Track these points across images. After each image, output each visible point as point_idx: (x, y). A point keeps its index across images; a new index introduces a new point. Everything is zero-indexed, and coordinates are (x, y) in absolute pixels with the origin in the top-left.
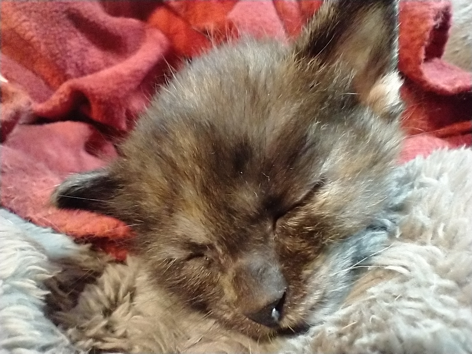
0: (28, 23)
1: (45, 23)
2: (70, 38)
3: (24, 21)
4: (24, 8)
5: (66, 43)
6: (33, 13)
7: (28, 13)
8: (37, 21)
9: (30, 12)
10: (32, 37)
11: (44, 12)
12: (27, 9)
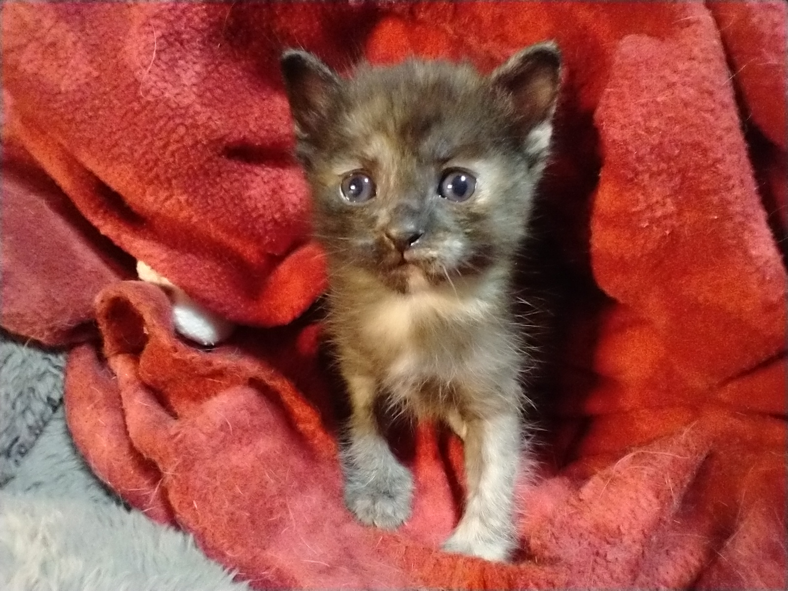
0: (173, 201)
1: (199, 188)
2: (247, 188)
3: (167, 199)
4: (157, 177)
5: (243, 200)
6: (174, 182)
7: (166, 186)
8: (186, 191)
9: (169, 180)
10: (191, 217)
11: (190, 172)
12: (162, 178)
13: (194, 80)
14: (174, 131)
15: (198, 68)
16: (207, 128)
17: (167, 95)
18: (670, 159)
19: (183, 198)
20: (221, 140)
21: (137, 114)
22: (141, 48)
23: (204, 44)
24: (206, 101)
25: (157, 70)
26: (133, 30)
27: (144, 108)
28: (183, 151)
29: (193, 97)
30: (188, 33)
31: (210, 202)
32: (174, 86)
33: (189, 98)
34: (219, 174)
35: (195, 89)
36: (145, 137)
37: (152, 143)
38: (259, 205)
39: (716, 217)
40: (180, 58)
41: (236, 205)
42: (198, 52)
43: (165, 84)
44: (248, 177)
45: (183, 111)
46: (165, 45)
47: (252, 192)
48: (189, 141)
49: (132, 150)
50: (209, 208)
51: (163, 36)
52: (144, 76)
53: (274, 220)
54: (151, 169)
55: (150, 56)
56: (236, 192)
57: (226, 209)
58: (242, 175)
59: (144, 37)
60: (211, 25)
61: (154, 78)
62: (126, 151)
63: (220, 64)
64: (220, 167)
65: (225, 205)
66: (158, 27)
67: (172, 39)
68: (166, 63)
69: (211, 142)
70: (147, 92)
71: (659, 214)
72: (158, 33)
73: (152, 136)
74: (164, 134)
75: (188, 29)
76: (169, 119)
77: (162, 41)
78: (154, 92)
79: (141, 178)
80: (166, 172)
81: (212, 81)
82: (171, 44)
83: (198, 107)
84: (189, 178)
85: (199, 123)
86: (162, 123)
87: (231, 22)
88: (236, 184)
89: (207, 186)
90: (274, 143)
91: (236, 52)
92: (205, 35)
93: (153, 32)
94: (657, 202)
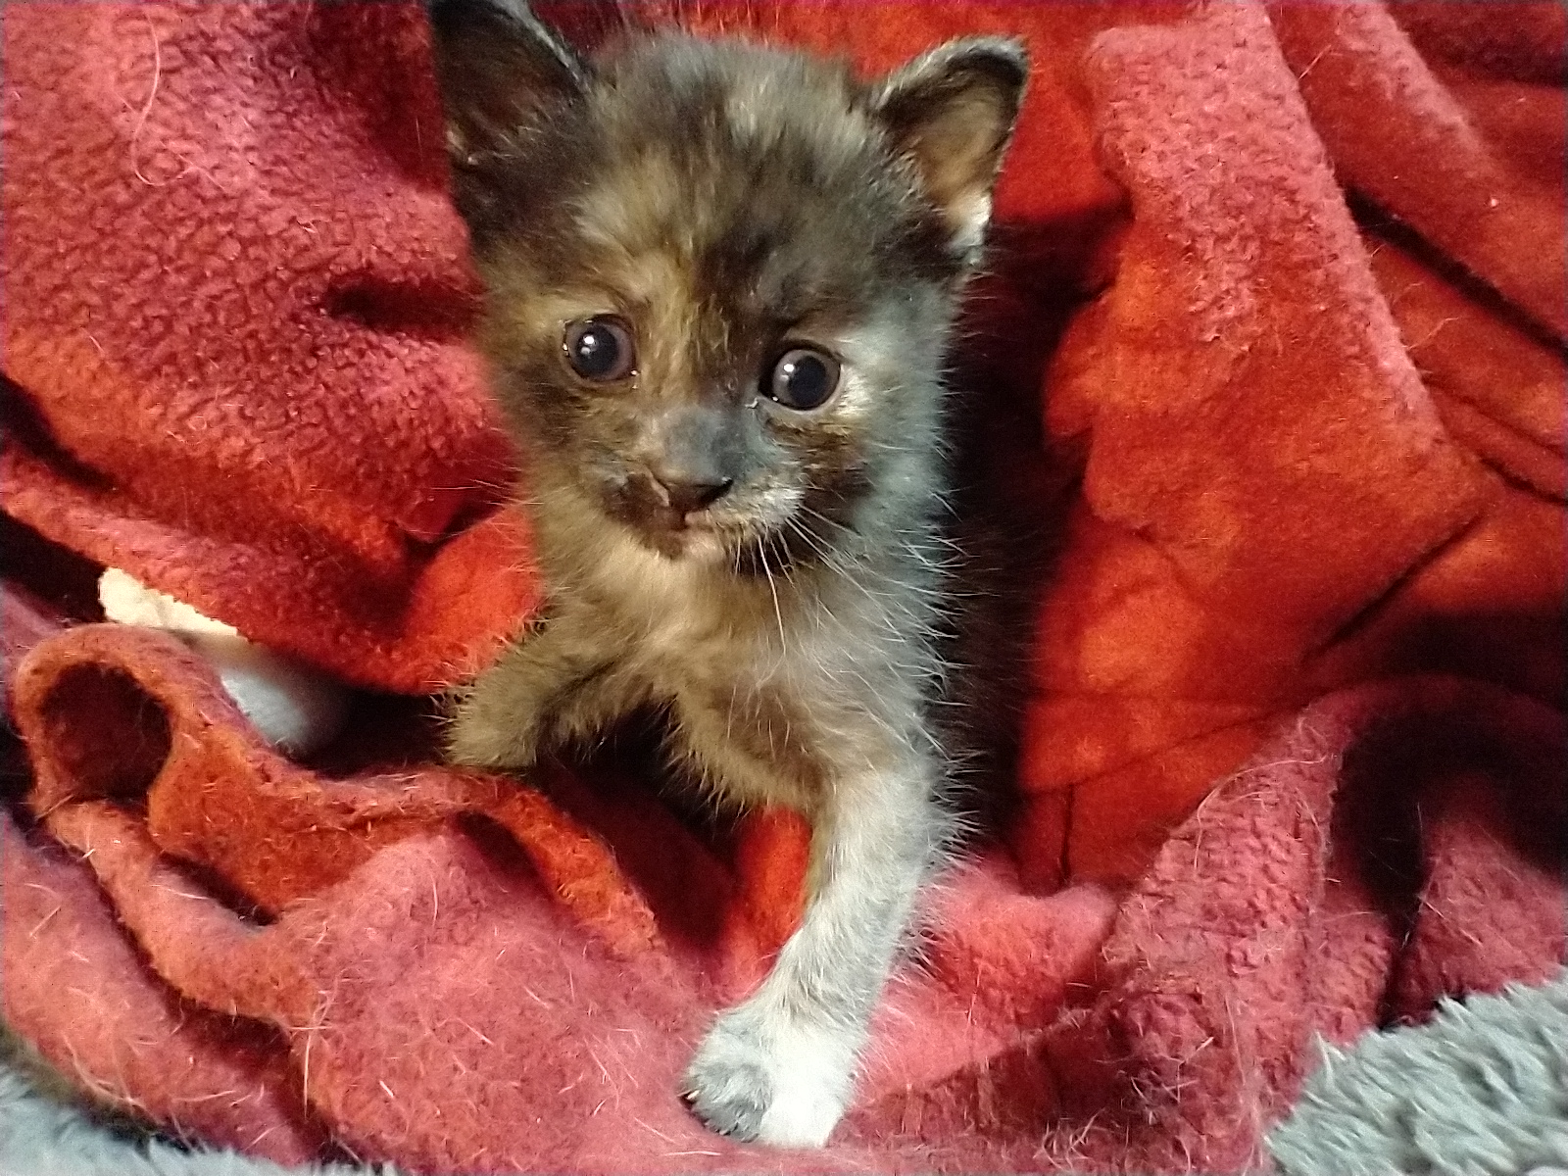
0: (210, 412)
1: (269, 381)
2: (373, 381)
3: (194, 410)
4: (171, 358)
5: (365, 409)
6: (213, 367)
7: (192, 379)
8: (238, 391)
9: (199, 365)
10: (248, 452)
11: (251, 345)
12: (184, 360)
13: (248, 140)
14: (213, 249)
15: (253, 115)
16: (286, 243)
17: (191, 169)
18: (1240, 211)
19: (231, 406)
20: (316, 269)
21: (120, 210)
22: (125, 66)
23: (261, 67)
24: (279, 183)
25: (166, 113)
26: (102, 29)
27: (139, 198)
28: (235, 296)
29: (252, 174)
30: (227, 37)
31: (293, 414)
32: (207, 149)
33: (243, 175)
34: (313, 351)
35: (252, 157)
36: (143, 265)
37: (159, 280)
38: (400, 420)
39: (1322, 308)
40: (216, 90)
41: (349, 418)
42: (250, 82)
43: (186, 146)
44: (372, 357)
45: (231, 207)
46: (181, 60)
47: (383, 391)
48: (247, 275)
49: (109, 295)
50: (291, 427)
51: (174, 41)
52: (134, 124)
53: (430, 452)
54: (153, 342)
55: (147, 83)
56: (352, 390)
57: (329, 429)
58: (361, 354)
59: (130, 41)
60: (278, 26)
61: (160, 131)
62: (95, 299)
63: (295, 114)
64: (316, 336)
65: (326, 417)
66: (160, 21)
67: (193, 47)
68: (185, 99)
69: (299, 273)
70: (144, 162)
71: (1231, 312)
72: (163, 33)
73: (161, 262)
74: (188, 258)
75: (230, 31)
76: (201, 223)
77: (173, 50)
78: (162, 162)
79: (127, 362)
80: (194, 347)
81: (286, 144)
82: (191, 60)
83: (264, 196)
84: (247, 359)
85: (270, 233)
86: (183, 232)
87: (317, 25)
88: (350, 372)
89: (287, 376)
90: (426, 282)
91: (325, 91)
92: (264, 48)
93: (148, 32)
94: (1227, 292)
